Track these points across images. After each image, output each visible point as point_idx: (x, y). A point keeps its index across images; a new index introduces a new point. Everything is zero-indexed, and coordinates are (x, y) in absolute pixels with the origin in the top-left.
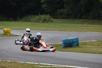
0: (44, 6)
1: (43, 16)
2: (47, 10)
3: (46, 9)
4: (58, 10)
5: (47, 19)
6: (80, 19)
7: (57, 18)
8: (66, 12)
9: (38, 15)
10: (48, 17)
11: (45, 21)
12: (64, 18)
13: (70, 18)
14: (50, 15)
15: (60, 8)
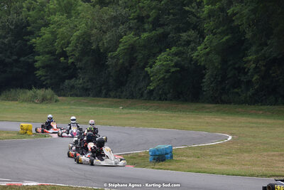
0: (39, 73)
1: (41, 92)
2: (46, 80)
3: (43, 78)
4: (66, 81)
5: (49, 97)
6: (106, 97)
7: (64, 96)
8: (81, 84)
9: (31, 89)
10: (49, 92)
11: (44, 100)
12: (77, 96)
13: (89, 95)
14: (52, 89)
15: (70, 78)
